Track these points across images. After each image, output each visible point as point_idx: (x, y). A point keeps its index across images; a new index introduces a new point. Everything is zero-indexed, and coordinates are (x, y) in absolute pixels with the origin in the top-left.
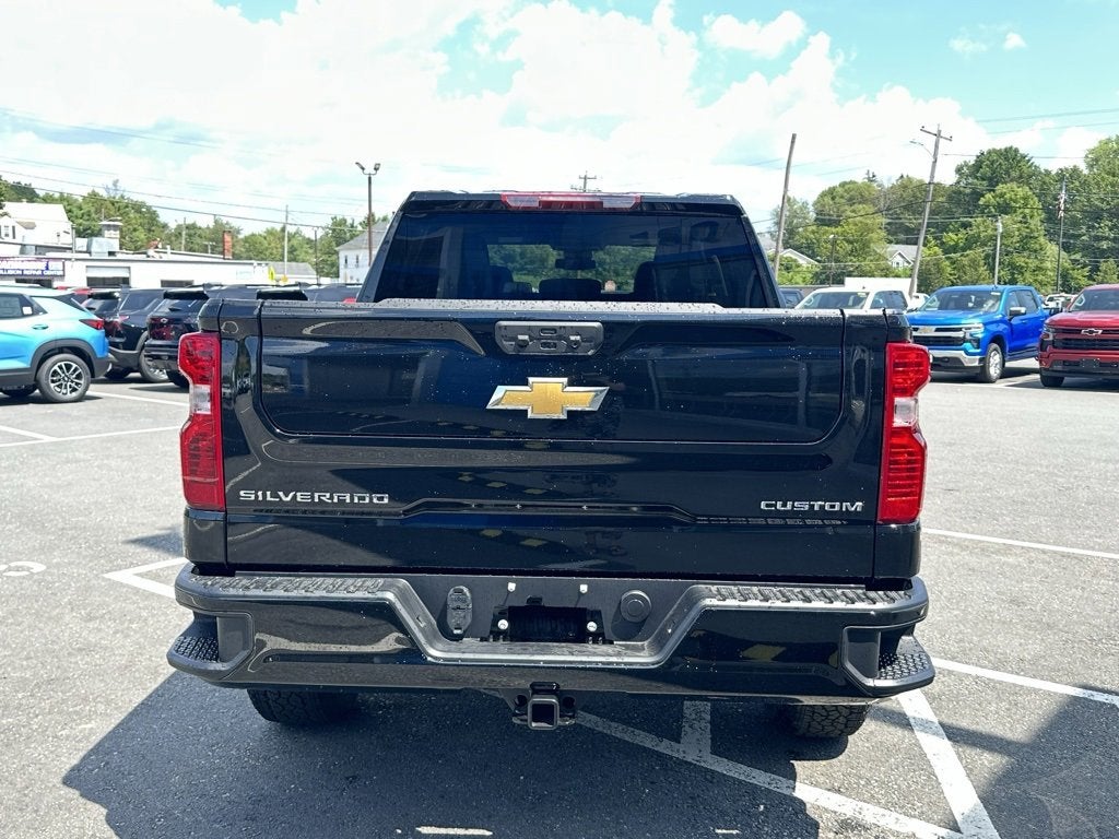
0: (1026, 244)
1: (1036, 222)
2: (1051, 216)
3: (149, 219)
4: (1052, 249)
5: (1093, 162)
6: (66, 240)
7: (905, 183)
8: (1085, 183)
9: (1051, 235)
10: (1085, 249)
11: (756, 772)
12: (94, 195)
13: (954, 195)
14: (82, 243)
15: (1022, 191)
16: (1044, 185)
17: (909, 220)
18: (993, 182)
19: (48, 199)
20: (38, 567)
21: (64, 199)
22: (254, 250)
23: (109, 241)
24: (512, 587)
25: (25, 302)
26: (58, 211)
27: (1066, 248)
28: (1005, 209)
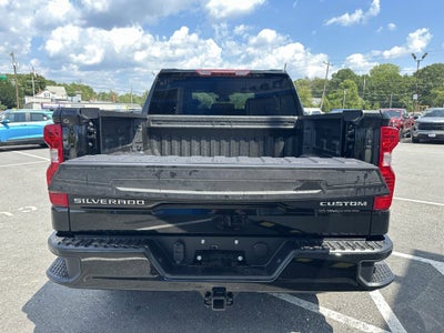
0: (353, 97)
1: (356, 91)
2: (360, 89)
3: (91, 91)
4: (360, 99)
5: (372, 72)
6: (65, 98)
7: (316, 80)
8: (370, 79)
9: (360, 95)
10: (370, 99)
11: (302, 301)
12: (74, 84)
13: (331, 83)
14: (70, 98)
15: (351, 82)
16: (358, 80)
17: (318, 91)
18: (343, 78)
19: (59, 85)
20: (34, 208)
21: (64, 85)
22: (123, 100)
23: (79, 97)
24: (203, 241)
25: (44, 115)
26: (63, 88)
27: (365, 99)
28: (347, 87)
